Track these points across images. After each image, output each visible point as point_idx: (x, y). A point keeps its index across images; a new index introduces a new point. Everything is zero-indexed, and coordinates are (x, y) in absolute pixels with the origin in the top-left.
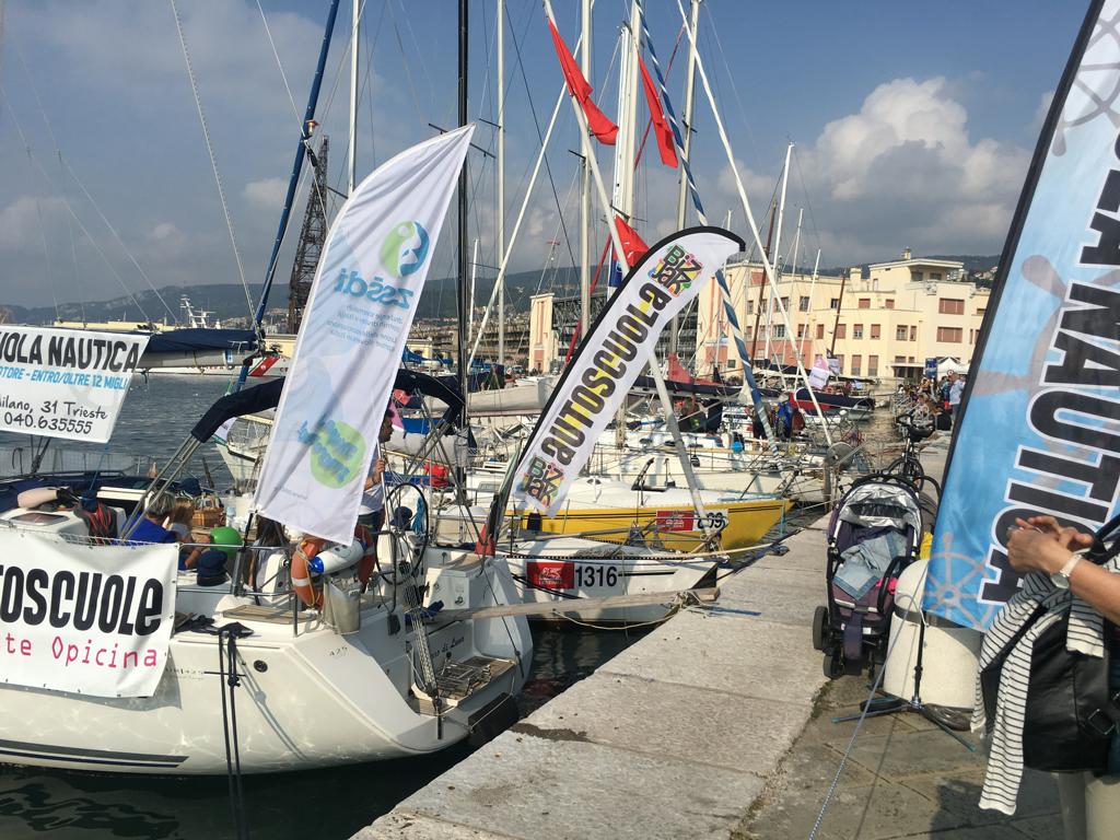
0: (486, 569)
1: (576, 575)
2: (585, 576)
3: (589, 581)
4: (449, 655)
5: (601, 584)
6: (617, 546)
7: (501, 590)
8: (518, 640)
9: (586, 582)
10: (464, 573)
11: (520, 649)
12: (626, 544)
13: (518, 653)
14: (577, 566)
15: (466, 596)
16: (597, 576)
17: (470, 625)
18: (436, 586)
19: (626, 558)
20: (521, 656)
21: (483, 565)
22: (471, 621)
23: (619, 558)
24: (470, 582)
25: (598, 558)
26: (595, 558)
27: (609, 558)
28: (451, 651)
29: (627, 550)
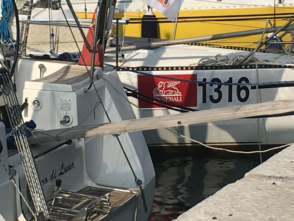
0: (96, 83)
1: (200, 89)
2: (211, 91)
3: (216, 96)
4: (59, 183)
5: (230, 100)
6: (247, 53)
7: (114, 108)
8: (137, 166)
9: (211, 97)
10: (69, 87)
11: (141, 177)
12: (259, 50)
13: (139, 182)
14: (200, 79)
15: (73, 114)
16: (225, 89)
17: (80, 149)
18: (37, 102)
19: (260, 67)
20: (143, 186)
21: (92, 78)
22: (81, 143)
23: (251, 67)
24: (78, 97)
25: (226, 68)
26: (221, 67)
27: (239, 67)
28: (61, 178)
29: (261, 57)
